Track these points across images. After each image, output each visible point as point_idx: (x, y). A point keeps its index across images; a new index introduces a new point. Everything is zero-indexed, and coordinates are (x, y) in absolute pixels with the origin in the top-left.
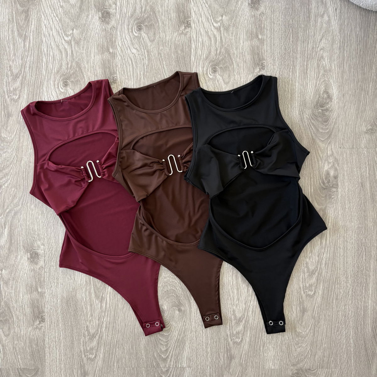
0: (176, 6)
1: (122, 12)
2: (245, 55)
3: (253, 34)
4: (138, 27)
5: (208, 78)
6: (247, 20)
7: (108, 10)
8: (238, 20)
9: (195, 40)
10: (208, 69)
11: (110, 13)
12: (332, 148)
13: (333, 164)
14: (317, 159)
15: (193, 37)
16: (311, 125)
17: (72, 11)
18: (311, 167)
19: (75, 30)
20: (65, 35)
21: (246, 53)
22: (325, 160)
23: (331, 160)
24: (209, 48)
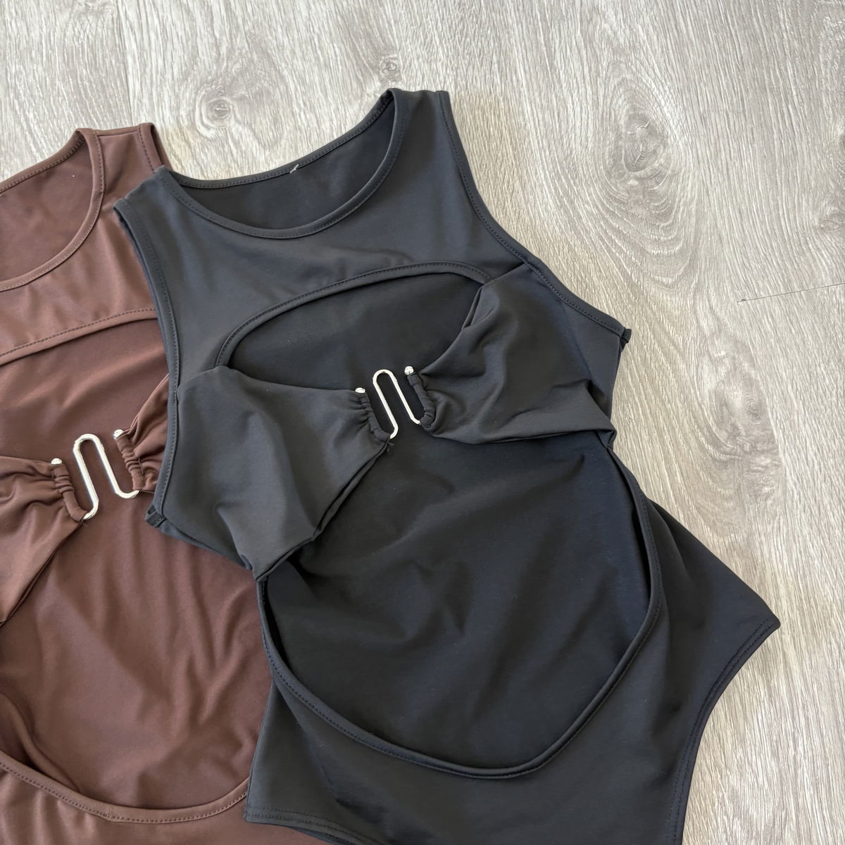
2: (322, 44)
5: (199, 141)
10: (194, 111)
12: (711, 308)
13: (734, 364)
14: (665, 355)
16: (610, 238)
18: (650, 391)
21: (325, 39)
22: (699, 355)
23: (721, 349)
24: (190, 43)
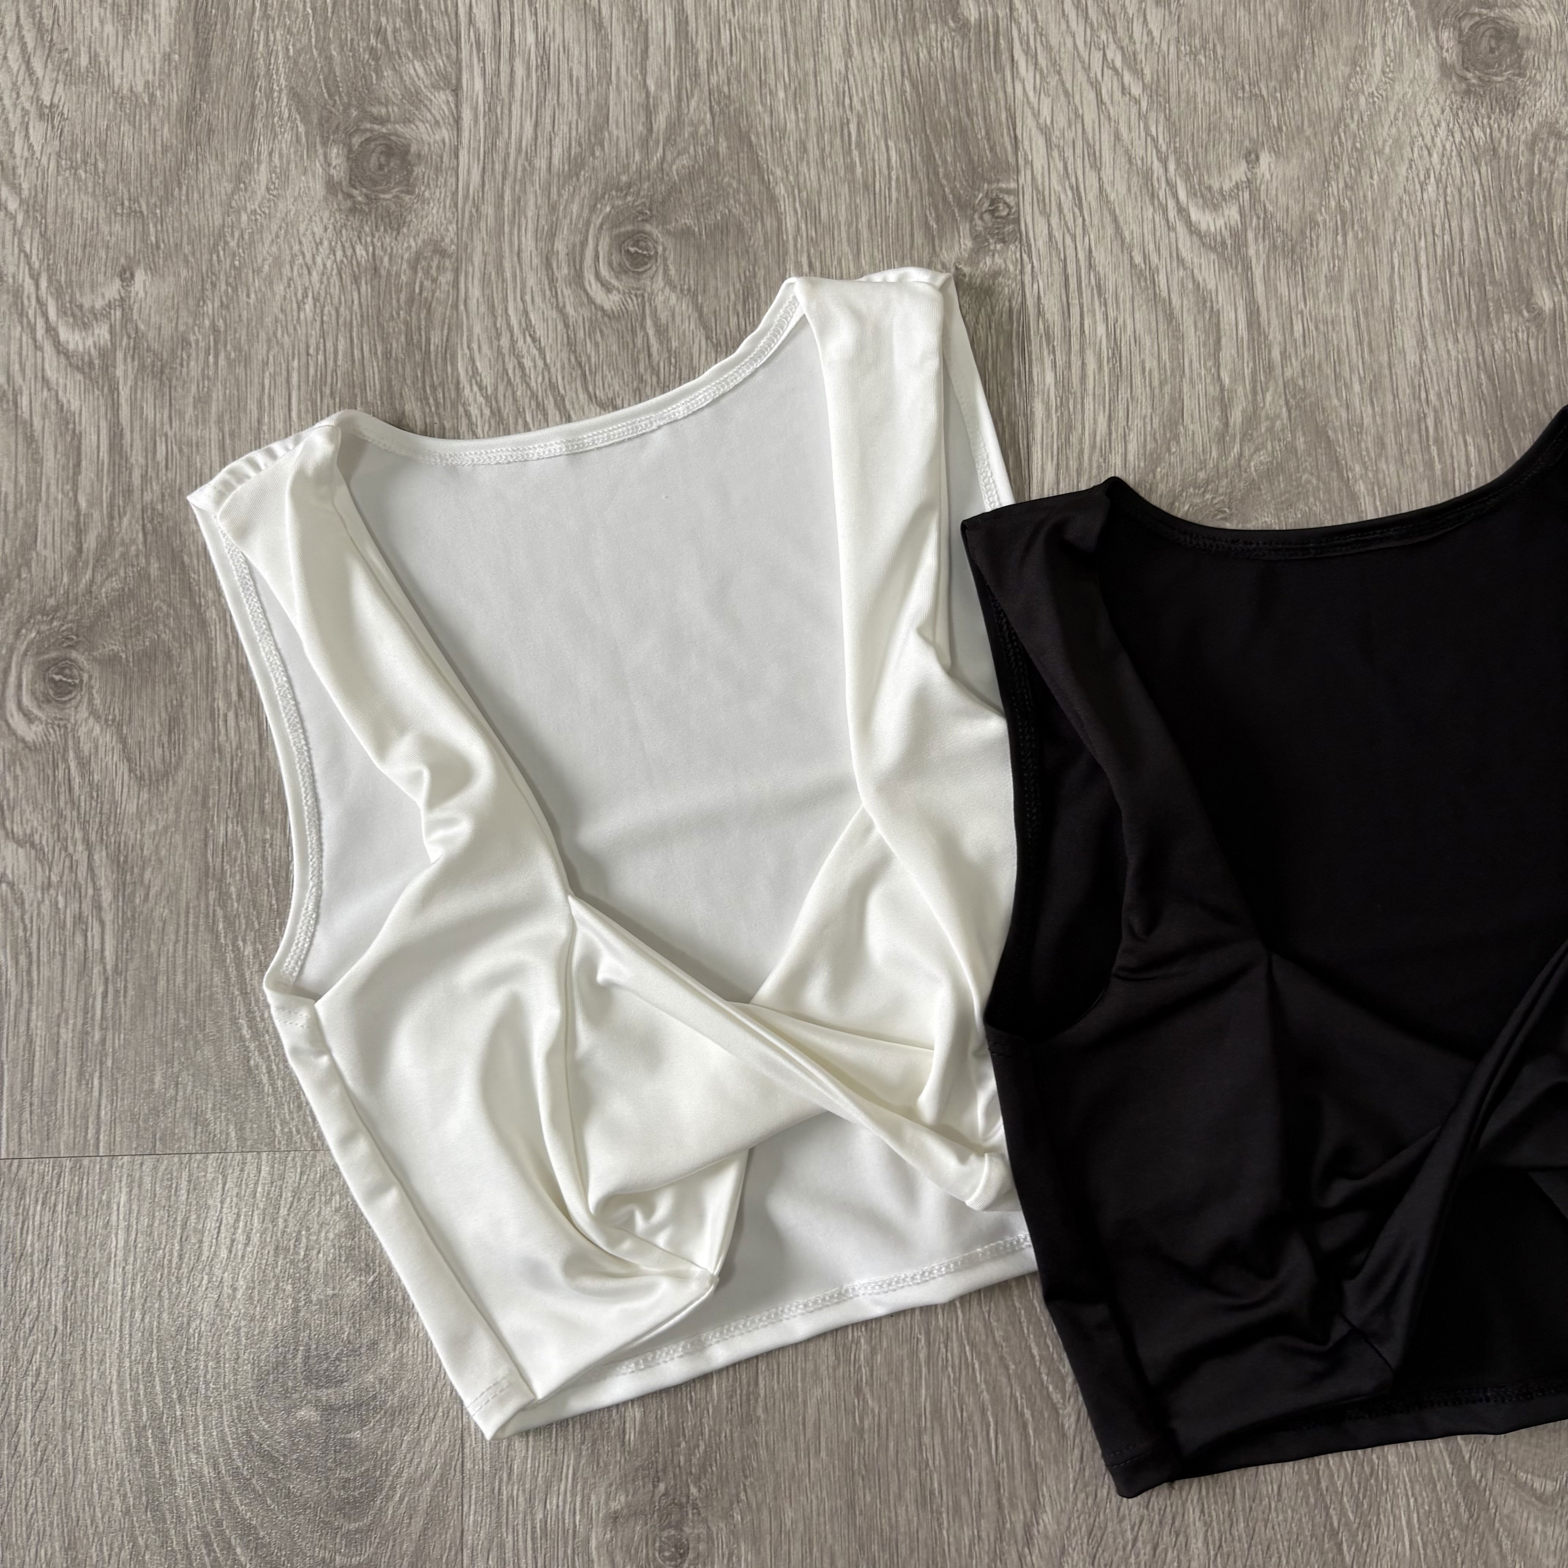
0: (904, 92)
1: (500, 143)
3: (1493, 282)
4: (619, 243)
6: (1438, 181)
7: (399, 128)
8: (1370, 183)
9: (1057, 332)
11: (414, 148)
15: (1040, 313)
17: (127, 142)
19: (140, 276)
20: (62, 311)
